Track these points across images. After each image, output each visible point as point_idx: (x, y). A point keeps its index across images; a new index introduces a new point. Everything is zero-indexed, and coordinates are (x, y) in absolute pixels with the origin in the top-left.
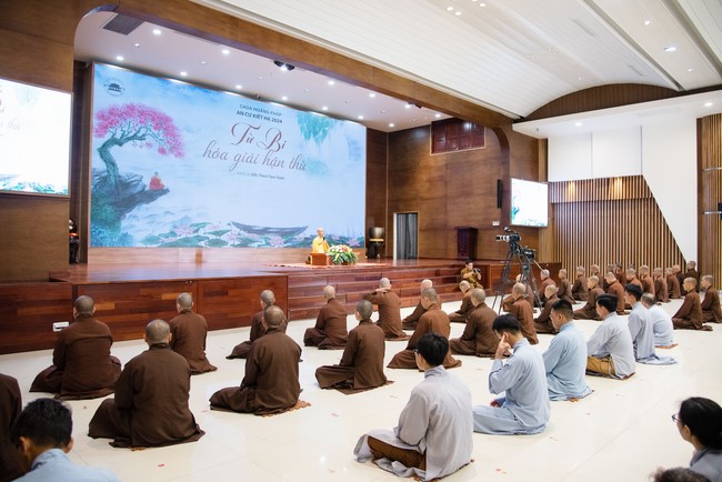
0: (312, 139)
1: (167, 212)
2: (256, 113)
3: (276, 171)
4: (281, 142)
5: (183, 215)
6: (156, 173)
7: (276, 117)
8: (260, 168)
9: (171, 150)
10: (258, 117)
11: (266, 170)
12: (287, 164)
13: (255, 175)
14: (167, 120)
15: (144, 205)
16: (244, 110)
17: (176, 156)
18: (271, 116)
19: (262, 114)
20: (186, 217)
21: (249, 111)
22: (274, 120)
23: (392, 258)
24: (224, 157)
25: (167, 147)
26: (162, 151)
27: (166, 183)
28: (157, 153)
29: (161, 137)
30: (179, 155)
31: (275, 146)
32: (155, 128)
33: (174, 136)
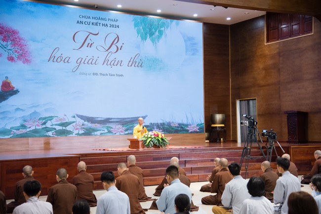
0: (148, 40)
1: (18, 109)
2: (95, 21)
3: (116, 70)
4: (119, 45)
5: (32, 110)
6: (7, 77)
7: (113, 23)
8: (100, 68)
9: (19, 58)
10: (96, 24)
11: (107, 69)
12: (125, 63)
13: (96, 74)
14: (14, 32)
16: (84, 20)
17: (24, 62)
18: (109, 23)
19: (99, 21)
20: (35, 113)
21: (88, 20)
22: (112, 26)
23: (235, 141)
24: (67, 61)
25: (15, 56)
26: (11, 59)
27: (15, 85)
28: (6, 60)
29: (9, 47)
30: (27, 61)
31: (114, 48)
32: (3, 40)
33: (21, 46)
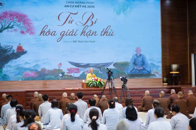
1: (26, 63)
2: (77, 4)
3: (91, 38)
4: (94, 20)
5: (35, 64)
6: (20, 44)
7: (89, 5)
8: (78, 37)
9: (27, 31)
10: (78, 6)
11: (84, 38)
13: (76, 41)
14: (25, 16)
15: (14, 60)
16: (69, 4)
17: (30, 34)
18: (87, 5)
19: (80, 4)
20: (37, 65)
21: (72, 4)
22: (89, 7)
25: (25, 30)
26: (22, 32)
27: (25, 48)
28: (20, 34)
29: (21, 26)
30: (32, 33)
31: (89, 23)
32: (18, 21)
33: (28, 24)
